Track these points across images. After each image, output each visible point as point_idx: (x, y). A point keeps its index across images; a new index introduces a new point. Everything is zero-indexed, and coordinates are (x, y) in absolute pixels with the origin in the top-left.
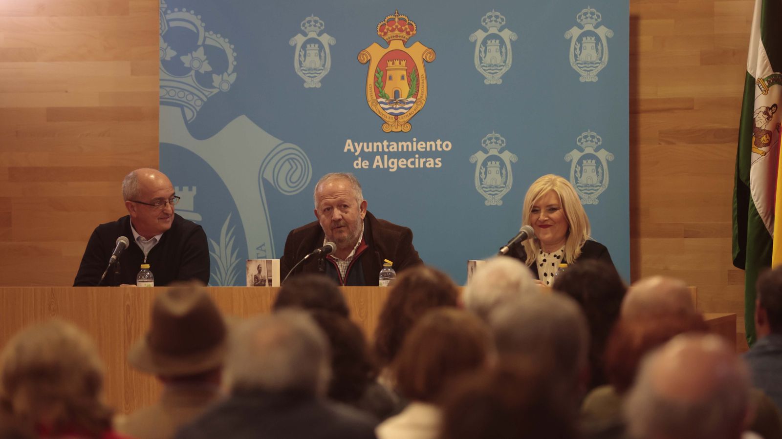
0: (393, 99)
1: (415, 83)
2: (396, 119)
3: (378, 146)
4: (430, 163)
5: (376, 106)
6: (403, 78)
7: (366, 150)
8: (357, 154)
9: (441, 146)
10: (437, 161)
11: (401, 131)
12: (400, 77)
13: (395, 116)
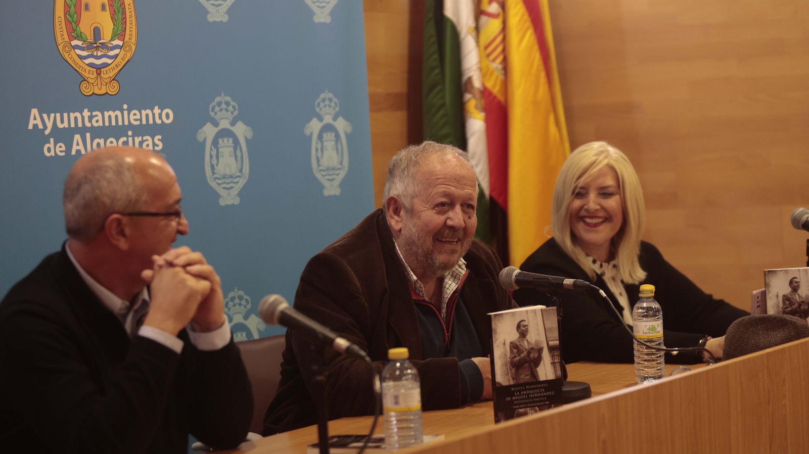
0: (92, 41)
1: (120, 16)
2: (99, 74)
4: (148, 144)
5: (69, 52)
6: (103, 8)
7: (60, 126)
8: (47, 132)
9: (160, 115)
10: (156, 139)
11: (107, 93)
12: (99, 8)
13: (97, 69)
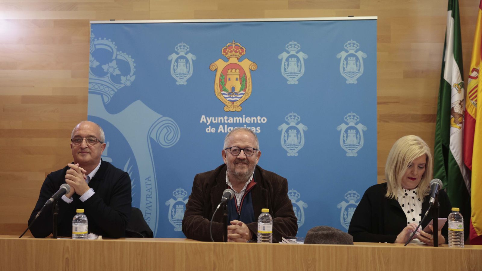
1: (244, 83)
2: (233, 104)
3: (221, 120)
5: (220, 96)
6: (237, 79)
7: (214, 121)
8: (208, 124)
9: (260, 120)
10: (258, 129)
11: (236, 111)
12: (235, 79)
13: (232, 102)
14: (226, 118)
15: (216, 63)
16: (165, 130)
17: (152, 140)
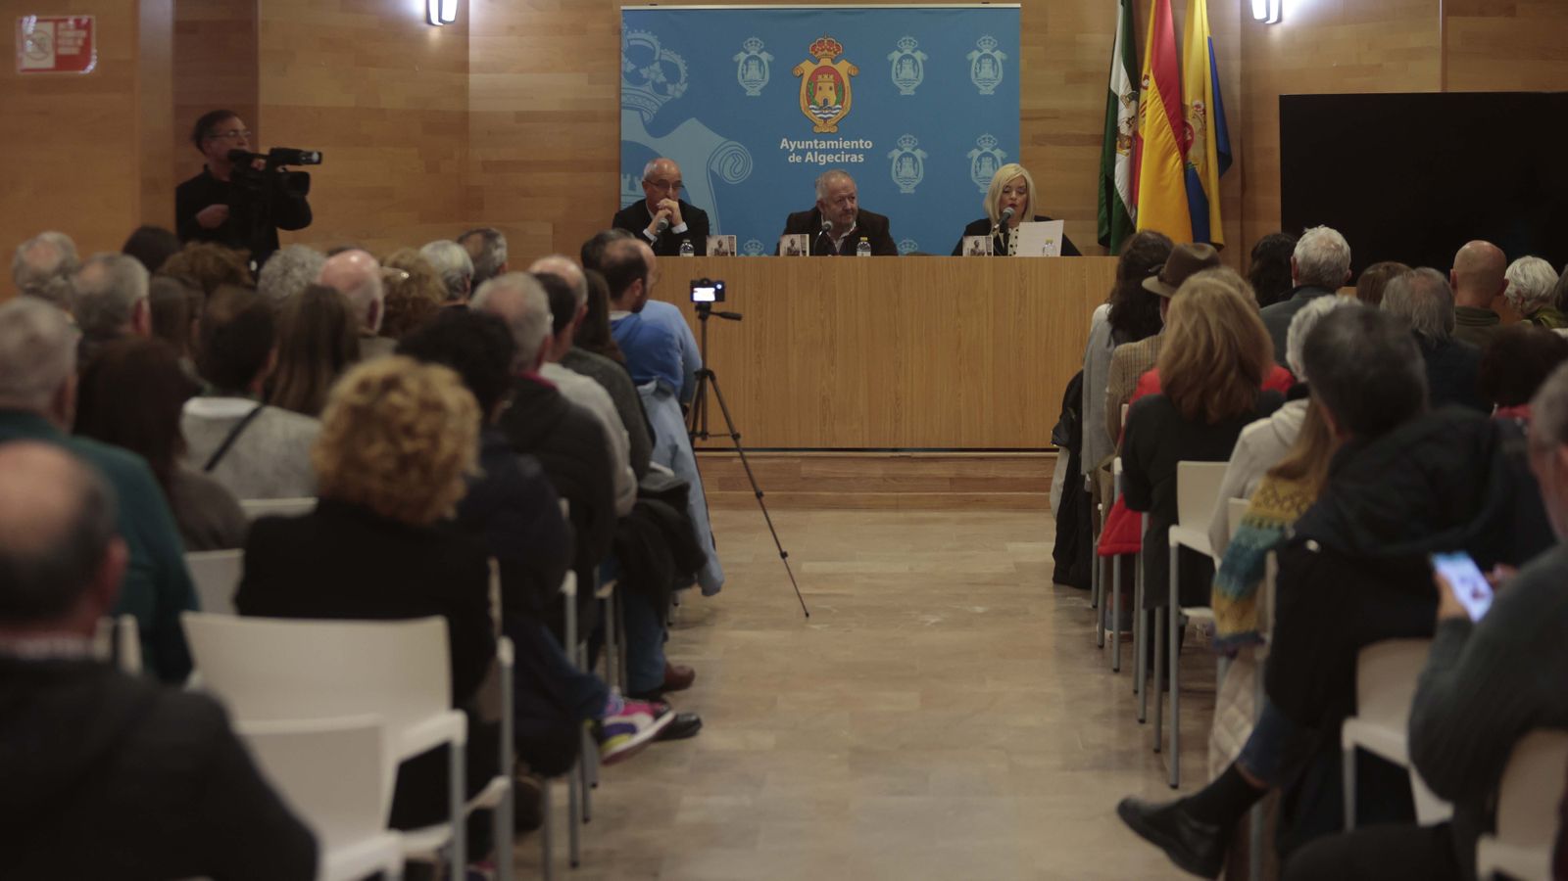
0: (823, 105)
1: (841, 93)
4: (854, 158)
5: (808, 111)
6: (831, 89)
7: (799, 147)
8: (791, 150)
9: (863, 145)
10: (860, 156)
11: (830, 132)
12: (828, 88)
13: (824, 120)
14: (816, 142)
15: (802, 65)
16: (731, 161)
17: (713, 174)
